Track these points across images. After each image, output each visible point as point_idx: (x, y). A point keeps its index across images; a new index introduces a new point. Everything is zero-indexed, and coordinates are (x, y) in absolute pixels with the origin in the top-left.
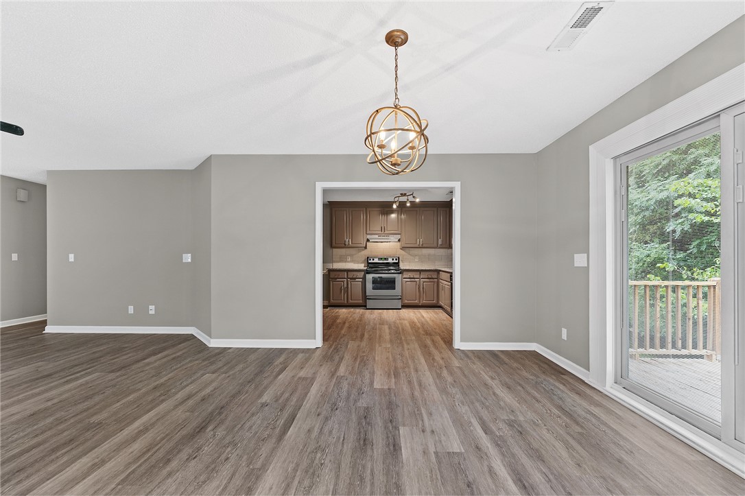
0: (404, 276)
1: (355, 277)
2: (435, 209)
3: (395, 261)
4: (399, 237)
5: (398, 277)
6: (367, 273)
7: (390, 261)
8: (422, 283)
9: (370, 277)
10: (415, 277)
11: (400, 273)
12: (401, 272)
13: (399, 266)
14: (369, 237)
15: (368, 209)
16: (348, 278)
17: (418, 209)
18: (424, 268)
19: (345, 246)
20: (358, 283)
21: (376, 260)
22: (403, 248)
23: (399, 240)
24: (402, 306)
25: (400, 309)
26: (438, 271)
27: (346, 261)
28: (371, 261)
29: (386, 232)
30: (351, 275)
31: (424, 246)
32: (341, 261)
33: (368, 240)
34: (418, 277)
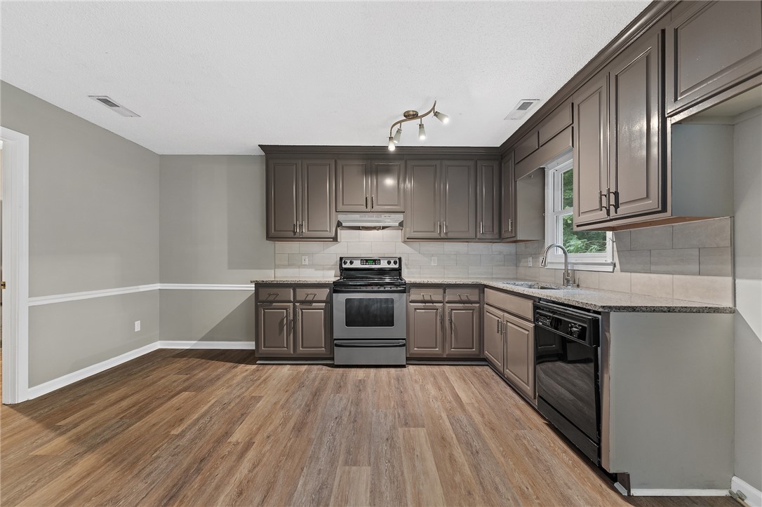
0: (413, 297)
1: (310, 298)
2: (471, 163)
3: (392, 266)
4: (400, 217)
5: (399, 301)
6: (335, 291)
7: (384, 264)
8: (447, 311)
9: (340, 299)
10: (434, 298)
11: (403, 292)
12: (405, 288)
13: (400, 275)
14: (341, 217)
15: (340, 163)
16: (295, 301)
17: (438, 163)
18: (453, 281)
19: (295, 237)
20: (318, 312)
21: (357, 264)
22: (409, 240)
23: (401, 224)
24: (408, 359)
25: (403, 366)
26: (481, 288)
27: (301, 266)
28: (348, 266)
29: (376, 208)
30: (301, 295)
31: (450, 235)
32: (290, 265)
33: (339, 224)
34: (439, 298)
